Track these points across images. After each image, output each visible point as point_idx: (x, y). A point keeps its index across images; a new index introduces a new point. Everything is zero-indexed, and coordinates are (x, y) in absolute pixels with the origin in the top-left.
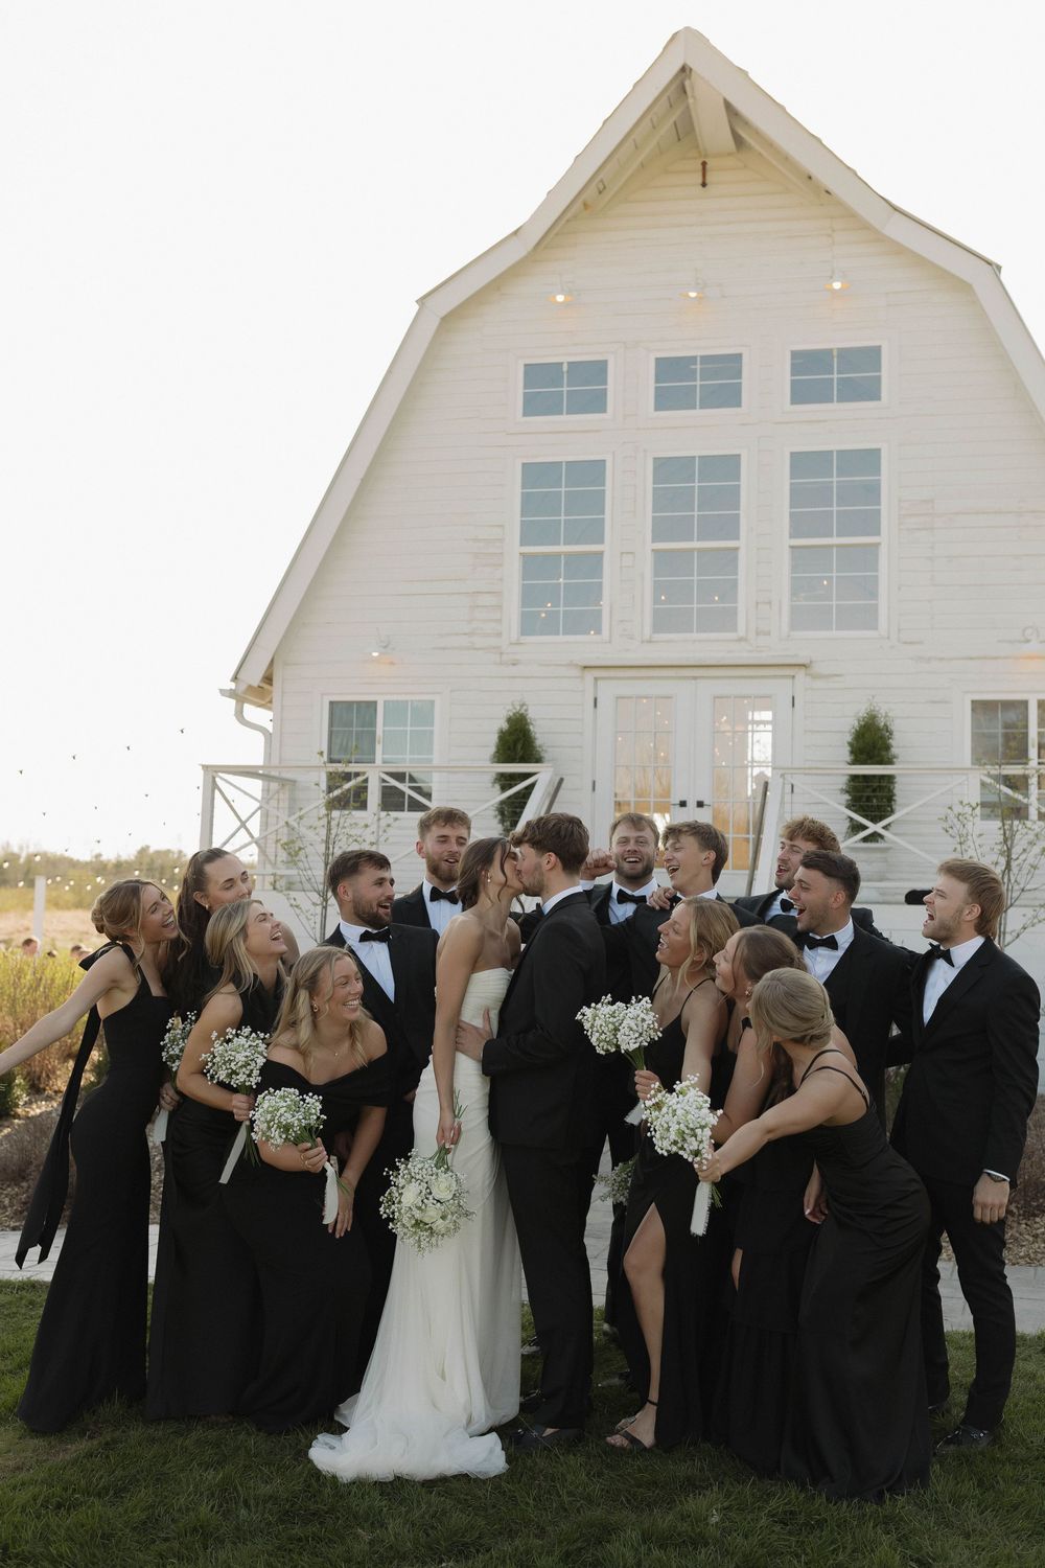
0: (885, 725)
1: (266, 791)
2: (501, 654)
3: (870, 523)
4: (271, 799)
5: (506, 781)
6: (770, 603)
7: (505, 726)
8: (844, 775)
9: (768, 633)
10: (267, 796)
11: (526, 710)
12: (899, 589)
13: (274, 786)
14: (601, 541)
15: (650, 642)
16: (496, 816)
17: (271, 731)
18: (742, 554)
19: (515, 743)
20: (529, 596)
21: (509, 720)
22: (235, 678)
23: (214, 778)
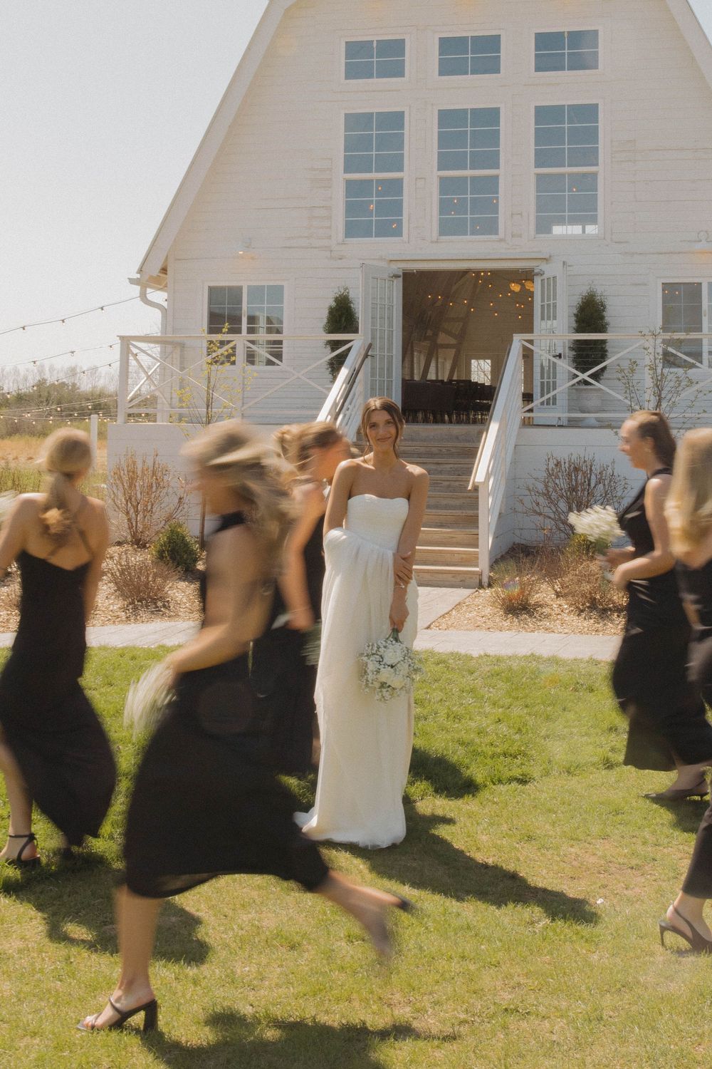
0: (601, 302)
1: (163, 352)
2: (331, 251)
3: (590, 157)
4: (167, 357)
5: (335, 345)
6: (521, 214)
7: (334, 304)
8: (569, 340)
9: (520, 236)
10: (164, 355)
11: (348, 293)
12: (612, 204)
13: (169, 348)
14: (401, 169)
15: (437, 242)
16: (328, 369)
17: (166, 307)
18: (501, 181)
19: (341, 317)
21: (336, 300)
22: (140, 271)
23: (128, 345)
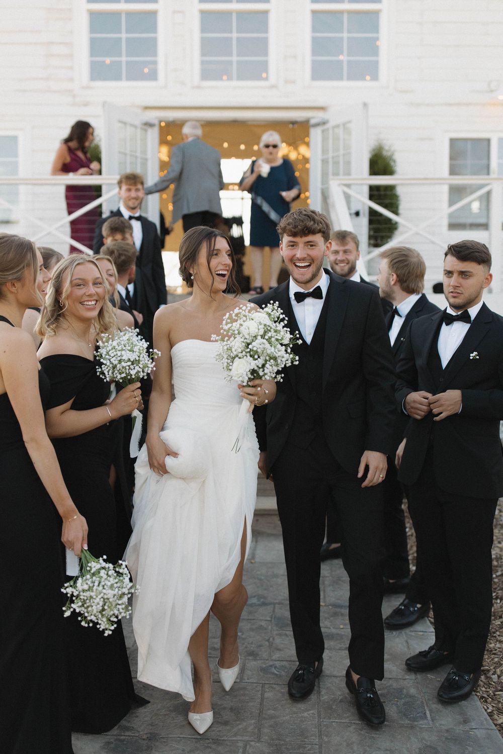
2: (74, 96)
6: (295, 57)
8: (366, 184)
9: (294, 82)
15: (199, 88)
18: (272, 16)
20: (95, 47)
